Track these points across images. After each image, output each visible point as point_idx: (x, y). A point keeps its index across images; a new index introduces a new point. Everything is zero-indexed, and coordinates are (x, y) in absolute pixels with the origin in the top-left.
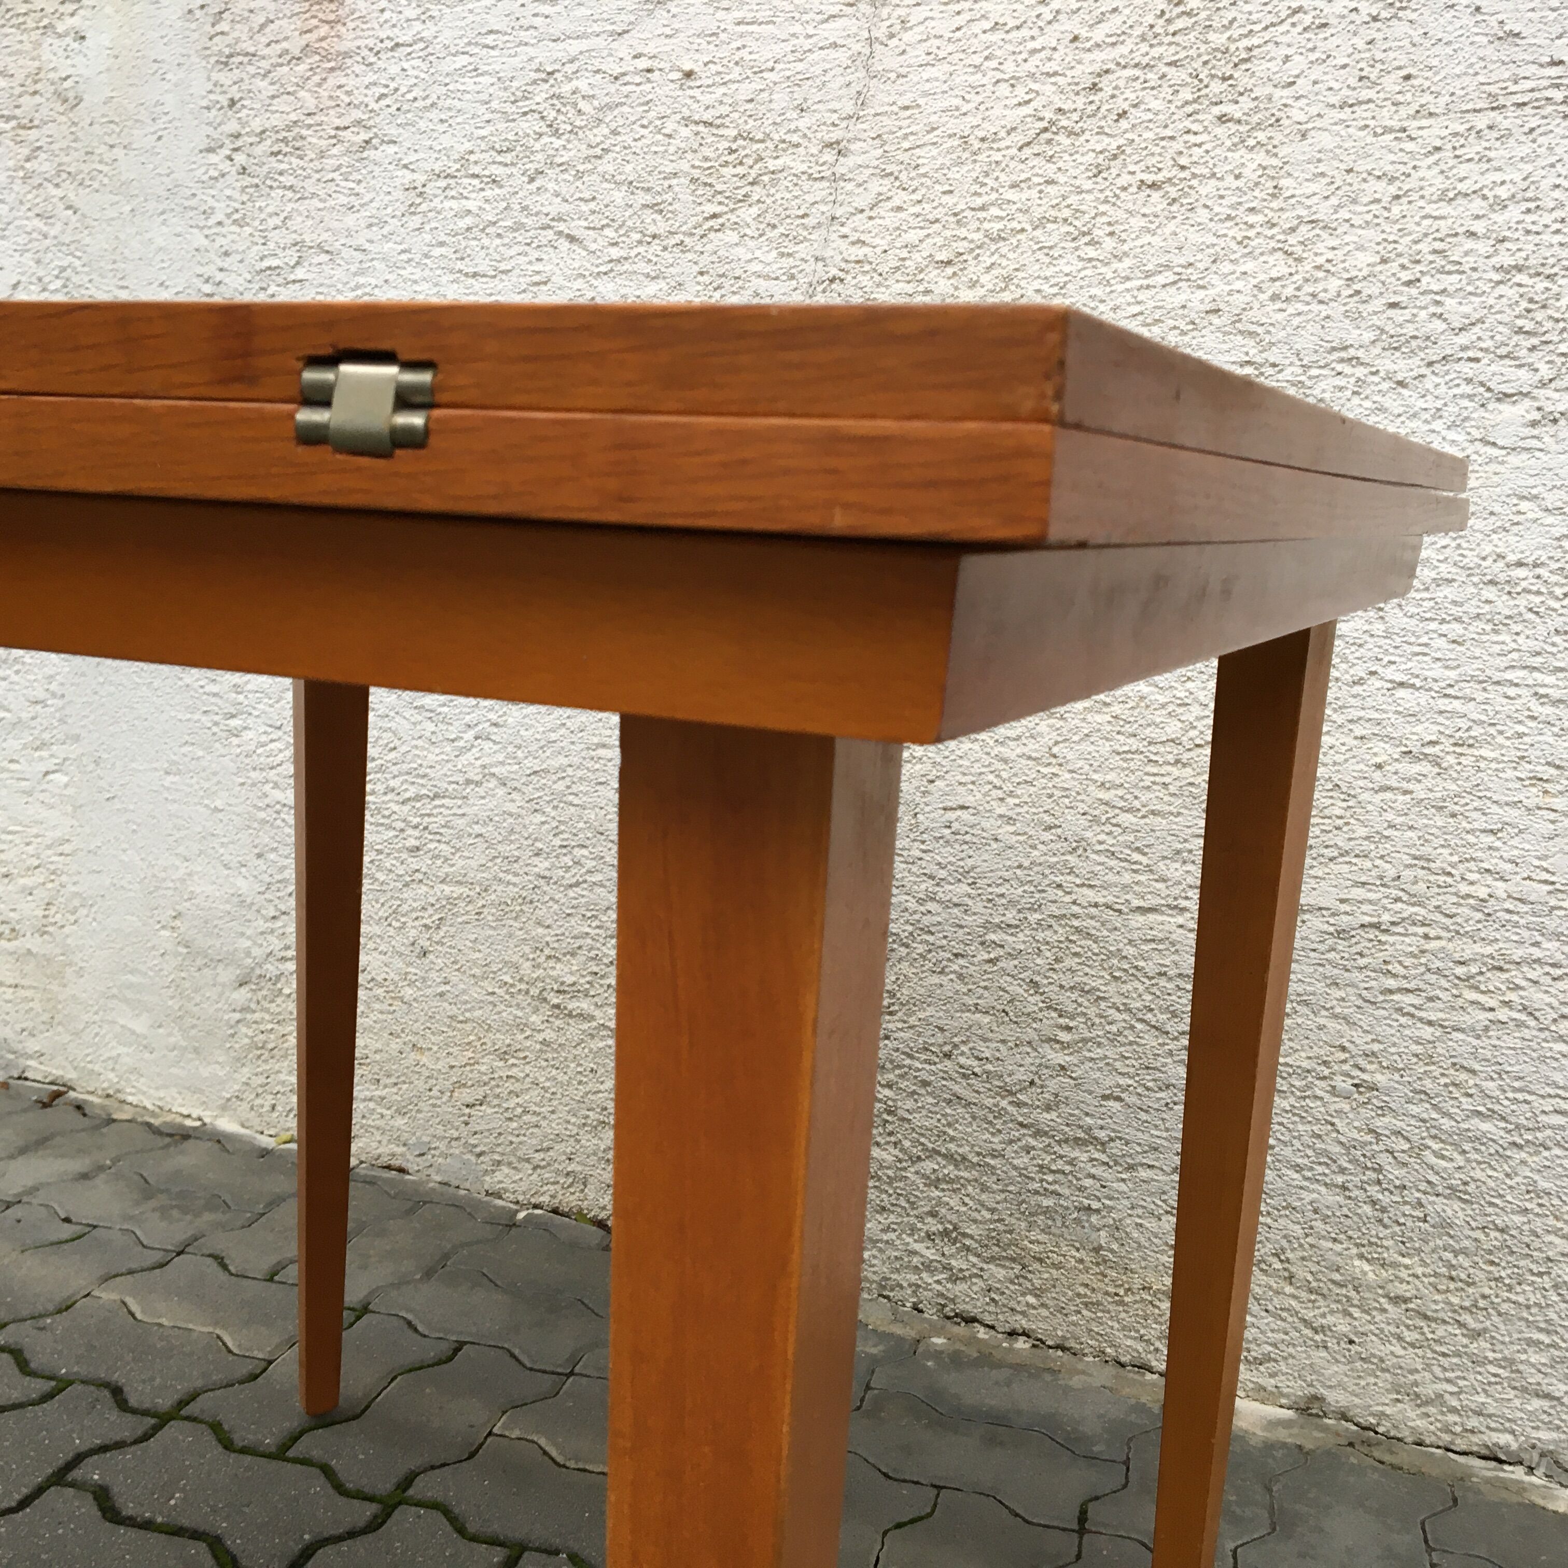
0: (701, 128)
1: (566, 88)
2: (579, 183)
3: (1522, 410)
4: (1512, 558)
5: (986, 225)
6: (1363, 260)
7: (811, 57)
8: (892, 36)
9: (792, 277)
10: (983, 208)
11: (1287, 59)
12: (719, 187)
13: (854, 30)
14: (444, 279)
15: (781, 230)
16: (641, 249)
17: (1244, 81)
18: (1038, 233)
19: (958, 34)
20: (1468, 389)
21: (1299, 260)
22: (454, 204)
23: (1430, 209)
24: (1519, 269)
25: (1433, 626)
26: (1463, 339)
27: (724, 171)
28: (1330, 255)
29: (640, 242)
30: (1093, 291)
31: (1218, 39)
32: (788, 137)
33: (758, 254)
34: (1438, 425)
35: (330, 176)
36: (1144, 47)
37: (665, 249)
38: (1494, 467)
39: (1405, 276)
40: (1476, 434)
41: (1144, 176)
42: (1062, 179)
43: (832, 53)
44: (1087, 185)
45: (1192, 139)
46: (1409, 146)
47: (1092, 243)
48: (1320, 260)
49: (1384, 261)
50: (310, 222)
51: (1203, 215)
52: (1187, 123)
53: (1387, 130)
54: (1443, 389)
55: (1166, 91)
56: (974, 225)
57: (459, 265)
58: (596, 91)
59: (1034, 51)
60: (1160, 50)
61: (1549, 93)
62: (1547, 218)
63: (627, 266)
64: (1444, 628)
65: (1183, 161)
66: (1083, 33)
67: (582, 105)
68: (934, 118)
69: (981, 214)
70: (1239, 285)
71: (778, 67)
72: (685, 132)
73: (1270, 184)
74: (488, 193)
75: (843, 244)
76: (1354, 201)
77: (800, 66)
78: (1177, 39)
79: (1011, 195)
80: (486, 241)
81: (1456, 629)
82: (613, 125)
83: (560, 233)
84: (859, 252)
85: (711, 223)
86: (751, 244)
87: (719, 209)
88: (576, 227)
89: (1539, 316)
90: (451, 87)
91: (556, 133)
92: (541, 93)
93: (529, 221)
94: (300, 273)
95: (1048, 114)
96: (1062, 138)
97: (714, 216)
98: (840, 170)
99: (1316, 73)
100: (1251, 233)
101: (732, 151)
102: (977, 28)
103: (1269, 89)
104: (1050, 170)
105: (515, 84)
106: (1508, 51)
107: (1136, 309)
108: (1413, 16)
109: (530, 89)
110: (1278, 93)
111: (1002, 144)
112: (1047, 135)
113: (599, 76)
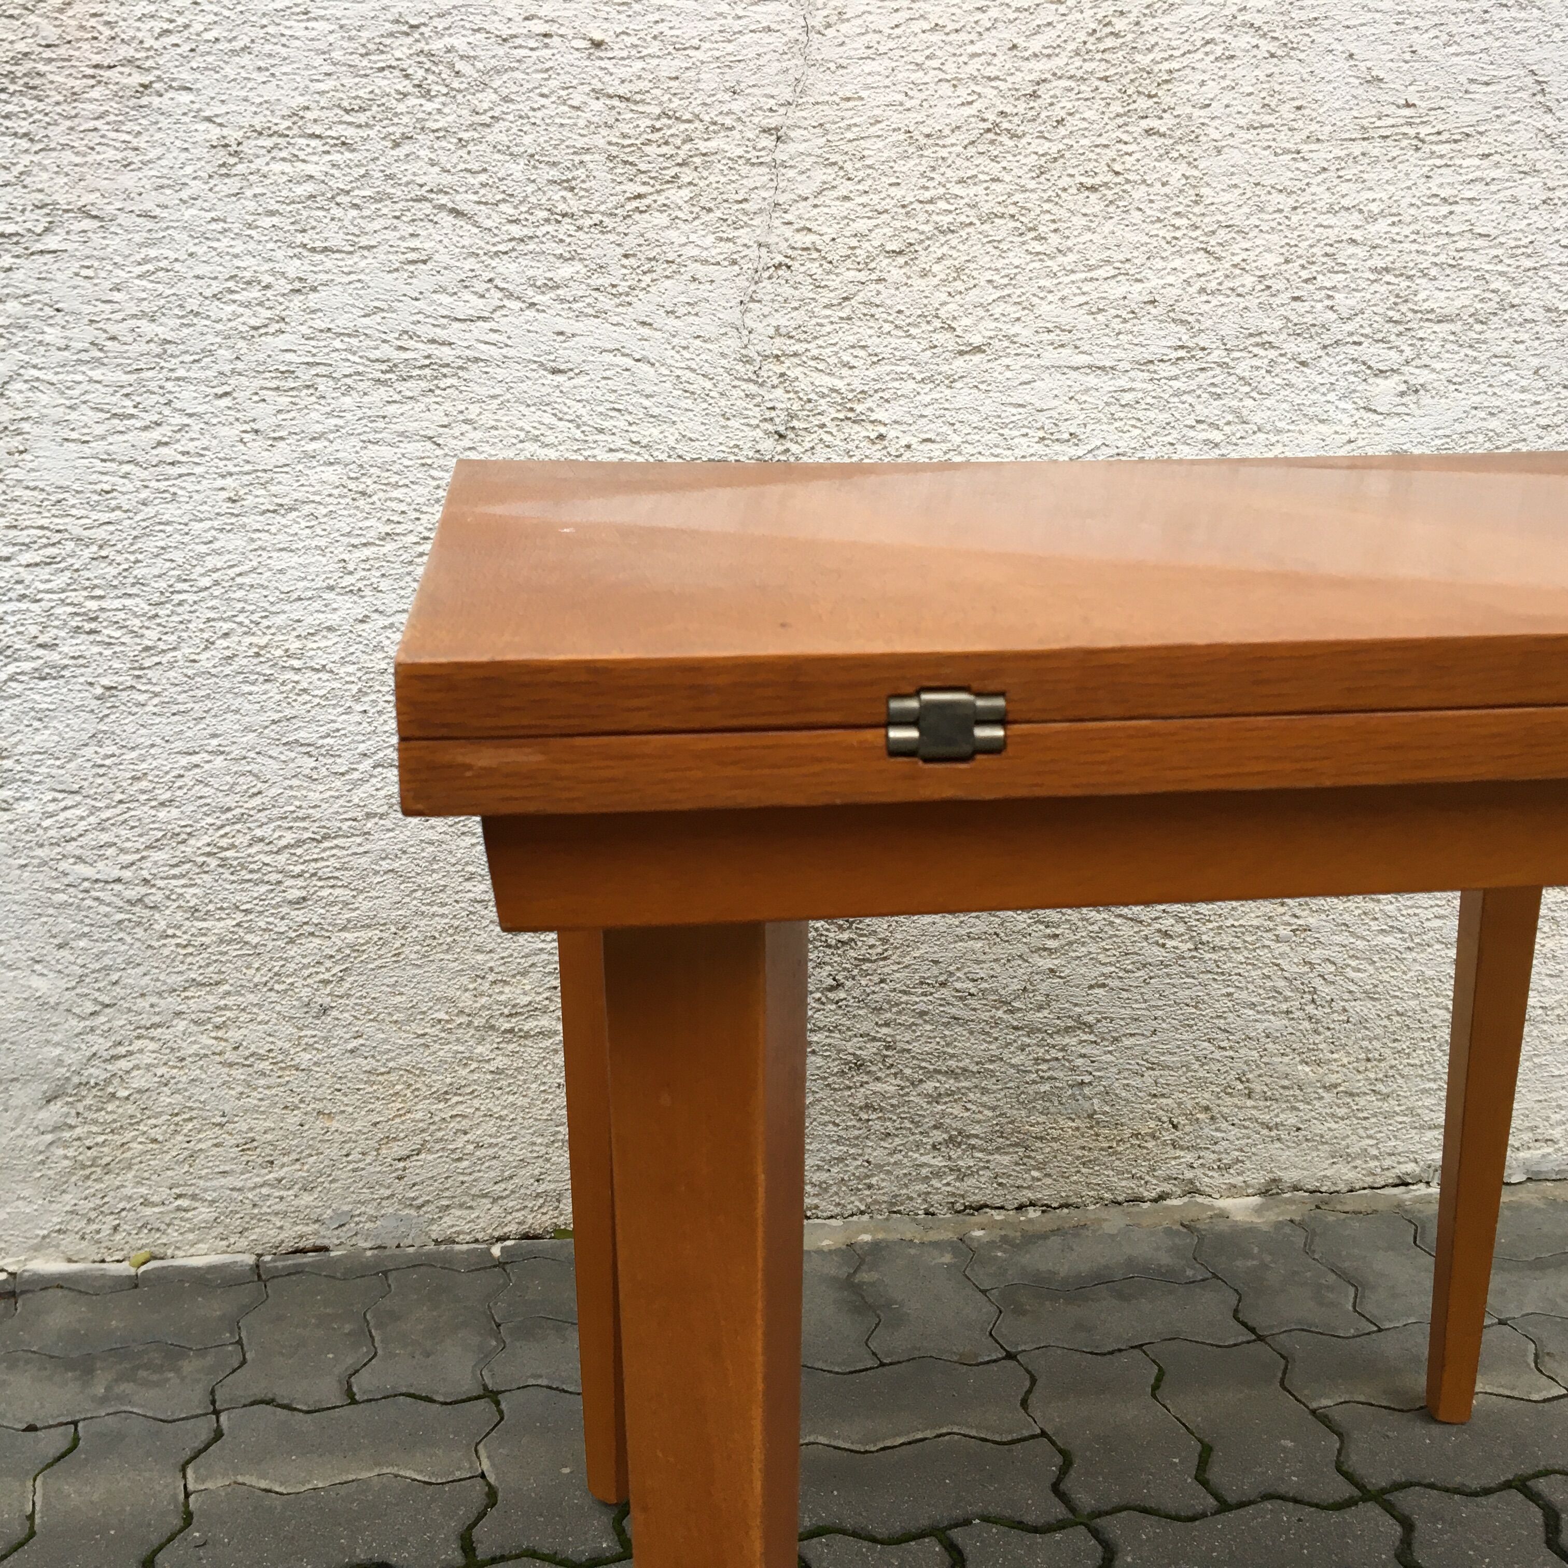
0: (615, 102)
1: (437, 45)
2: (462, 152)
3: (1392, 384)
5: (935, 217)
6: (1270, 260)
7: (742, 39)
8: (829, 26)
9: (734, 262)
10: (931, 201)
11: (1203, 83)
12: (643, 167)
13: (789, 16)
14: (279, 254)
15: (718, 214)
16: (550, 228)
17: (1167, 101)
18: (986, 227)
19: (898, 31)
20: (1354, 367)
21: (1218, 259)
22: (287, 167)
23: (1322, 219)
24: (1387, 270)
26: (1349, 327)
27: (647, 149)
28: (1244, 255)
29: (547, 220)
30: (1042, 283)
31: (1144, 60)
32: (720, 120)
33: (693, 237)
34: (1332, 397)
35: (91, 124)
36: (1078, 62)
37: (580, 228)
39: (1305, 274)
40: (1361, 403)
41: (1084, 179)
42: (1007, 178)
43: (766, 38)
44: (1032, 185)
45: (1126, 148)
46: (1303, 166)
47: (1037, 238)
48: (1237, 259)
49: (1287, 261)
50: (62, 180)
51: (1136, 217)
52: (1119, 133)
53: (1286, 151)
54: (1335, 367)
55: (1099, 104)
56: (923, 217)
57: (299, 238)
58: (479, 52)
59: (974, 55)
60: (1093, 65)
61: (1405, 129)
62: (1406, 231)
63: (531, 246)
65: (1117, 167)
66: (1020, 41)
67: (460, 65)
68: (877, 112)
69: (930, 207)
70: (1171, 279)
71: (706, 45)
72: (597, 105)
73: (1192, 192)
74: (336, 157)
75: (788, 232)
76: (1262, 210)
77: (730, 48)
78: (1106, 56)
79: (957, 190)
80: (336, 212)
82: (504, 92)
83: (442, 207)
84: (808, 239)
85: (635, 204)
86: (685, 227)
87: (643, 190)
88: (464, 201)
89: (1404, 308)
90: (271, 29)
91: (428, 95)
92: (401, 49)
93: (397, 192)
94: (51, 242)
95: (991, 116)
96: (1004, 139)
97: (639, 196)
98: (780, 156)
99: (1227, 98)
100: (1178, 234)
101: (654, 130)
102: (916, 26)
103: (1189, 110)
104: (995, 169)
105: (365, 34)
106: (1374, 92)
107: (1083, 299)
108: (1302, 56)
109: (387, 41)
110: (1197, 113)
111: (948, 141)
112: (990, 136)
113: (481, 36)
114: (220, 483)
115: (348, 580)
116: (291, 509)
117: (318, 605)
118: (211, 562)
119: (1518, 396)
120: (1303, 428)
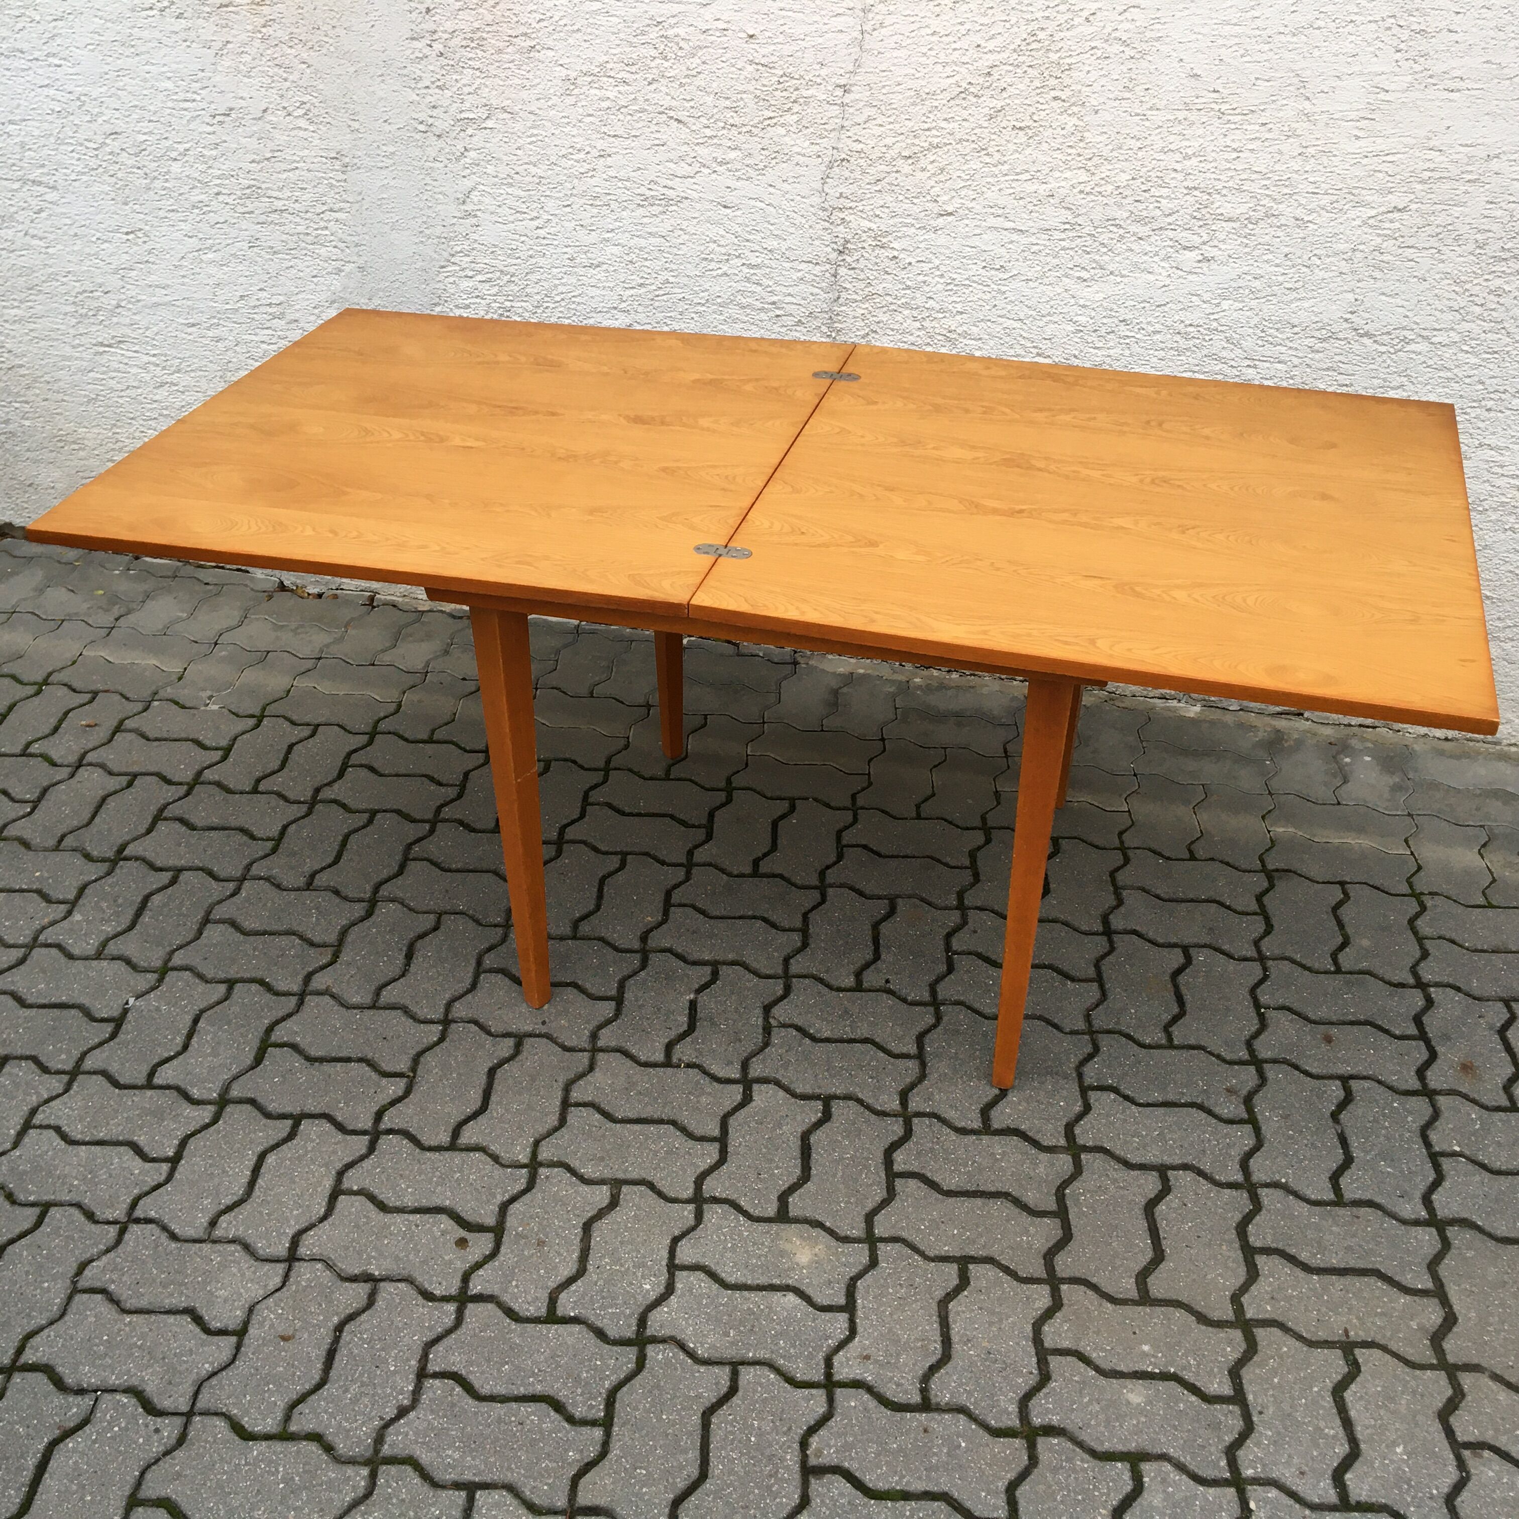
0: (760, 67)
1: (671, 33)
2: (682, 89)
3: (1194, 255)
4: (1188, 322)
5: (930, 139)
6: (1125, 177)
7: (827, 36)
8: (875, 30)
9: (819, 156)
10: (928, 130)
11: (1088, 72)
12: (773, 102)
13: (852, 24)
14: (594, 136)
15: (812, 130)
16: (725, 132)
17: (1067, 81)
18: (959, 146)
19: (913, 34)
20: (1171, 243)
21: (1093, 174)
22: (597, 92)
23: (1156, 156)
24: (1195, 188)
25: (1151, 352)
26: (1170, 219)
27: (776, 93)
28: (1108, 173)
29: (724, 128)
30: (988, 180)
31: (1054, 57)
32: (814, 79)
33: (798, 142)
34: (1156, 259)
35: (507, 65)
36: (1015, 56)
37: (740, 133)
38: (1181, 280)
39: (1144, 188)
40: (1174, 264)
41: (1015, 123)
42: (972, 120)
43: (840, 36)
44: (985, 124)
45: (1041, 107)
46: (1147, 124)
47: (988, 154)
48: (1103, 175)
49: (1133, 179)
50: (494, 93)
51: (1045, 146)
52: (1037, 98)
53: (1137, 115)
54: (1159, 242)
55: (1026, 81)
56: (924, 138)
57: (604, 129)
58: (690, 37)
59: (955, 49)
60: (1024, 58)
61: (1213, 106)
62: (1209, 166)
63: (715, 141)
64: (1156, 353)
65: (1035, 118)
66: (983, 44)
67: (682, 44)
68: (899, 79)
69: (927, 133)
70: (1063, 184)
71: (808, 38)
72: (750, 68)
73: (1079, 134)
74: (621, 88)
75: (849, 142)
76: (1120, 148)
77: (820, 40)
78: (1033, 53)
79: (944, 124)
80: (621, 117)
81: (1162, 354)
82: (704, 58)
83: (672, 118)
84: (859, 147)
85: (768, 122)
86: (794, 136)
87: (772, 115)
88: (682, 115)
89: (1204, 211)
90: (591, 21)
91: (665, 58)
92: (654, 34)
93: (650, 108)
94: (489, 124)
95: (964, 85)
96: (971, 97)
97: (771, 118)
98: (846, 101)
99: (1103, 81)
100: (1069, 158)
101: (779, 83)
102: (924, 32)
103: (1079, 87)
104: (965, 114)
105: (636, 25)
106: (1193, 82)
107: (1012, 191)
108: (1151, 58)
109: (647, 29)
110: (1084, 89)
111: (939, 97)
112: (963, 95)
113: (692, 28)
114: (565, 250)
115: (623, 305)
116: (598, 266)
117: (609, 315)
118: (561, 289)
119: (1273, 269)
120: (1137, 275)
